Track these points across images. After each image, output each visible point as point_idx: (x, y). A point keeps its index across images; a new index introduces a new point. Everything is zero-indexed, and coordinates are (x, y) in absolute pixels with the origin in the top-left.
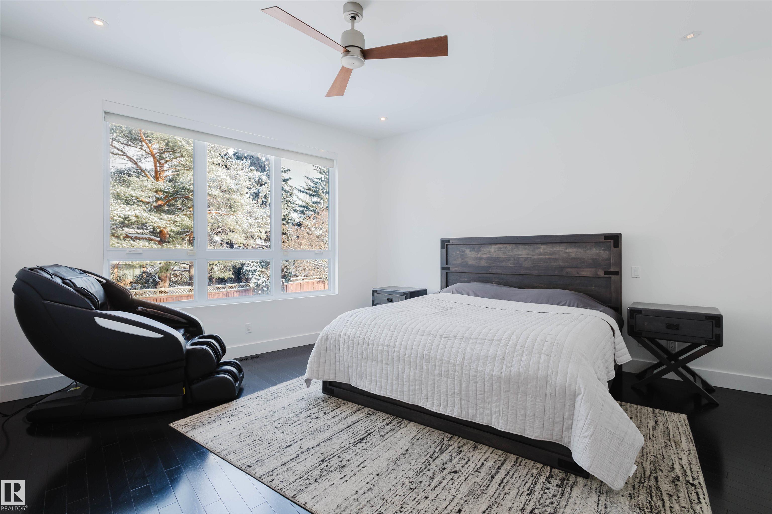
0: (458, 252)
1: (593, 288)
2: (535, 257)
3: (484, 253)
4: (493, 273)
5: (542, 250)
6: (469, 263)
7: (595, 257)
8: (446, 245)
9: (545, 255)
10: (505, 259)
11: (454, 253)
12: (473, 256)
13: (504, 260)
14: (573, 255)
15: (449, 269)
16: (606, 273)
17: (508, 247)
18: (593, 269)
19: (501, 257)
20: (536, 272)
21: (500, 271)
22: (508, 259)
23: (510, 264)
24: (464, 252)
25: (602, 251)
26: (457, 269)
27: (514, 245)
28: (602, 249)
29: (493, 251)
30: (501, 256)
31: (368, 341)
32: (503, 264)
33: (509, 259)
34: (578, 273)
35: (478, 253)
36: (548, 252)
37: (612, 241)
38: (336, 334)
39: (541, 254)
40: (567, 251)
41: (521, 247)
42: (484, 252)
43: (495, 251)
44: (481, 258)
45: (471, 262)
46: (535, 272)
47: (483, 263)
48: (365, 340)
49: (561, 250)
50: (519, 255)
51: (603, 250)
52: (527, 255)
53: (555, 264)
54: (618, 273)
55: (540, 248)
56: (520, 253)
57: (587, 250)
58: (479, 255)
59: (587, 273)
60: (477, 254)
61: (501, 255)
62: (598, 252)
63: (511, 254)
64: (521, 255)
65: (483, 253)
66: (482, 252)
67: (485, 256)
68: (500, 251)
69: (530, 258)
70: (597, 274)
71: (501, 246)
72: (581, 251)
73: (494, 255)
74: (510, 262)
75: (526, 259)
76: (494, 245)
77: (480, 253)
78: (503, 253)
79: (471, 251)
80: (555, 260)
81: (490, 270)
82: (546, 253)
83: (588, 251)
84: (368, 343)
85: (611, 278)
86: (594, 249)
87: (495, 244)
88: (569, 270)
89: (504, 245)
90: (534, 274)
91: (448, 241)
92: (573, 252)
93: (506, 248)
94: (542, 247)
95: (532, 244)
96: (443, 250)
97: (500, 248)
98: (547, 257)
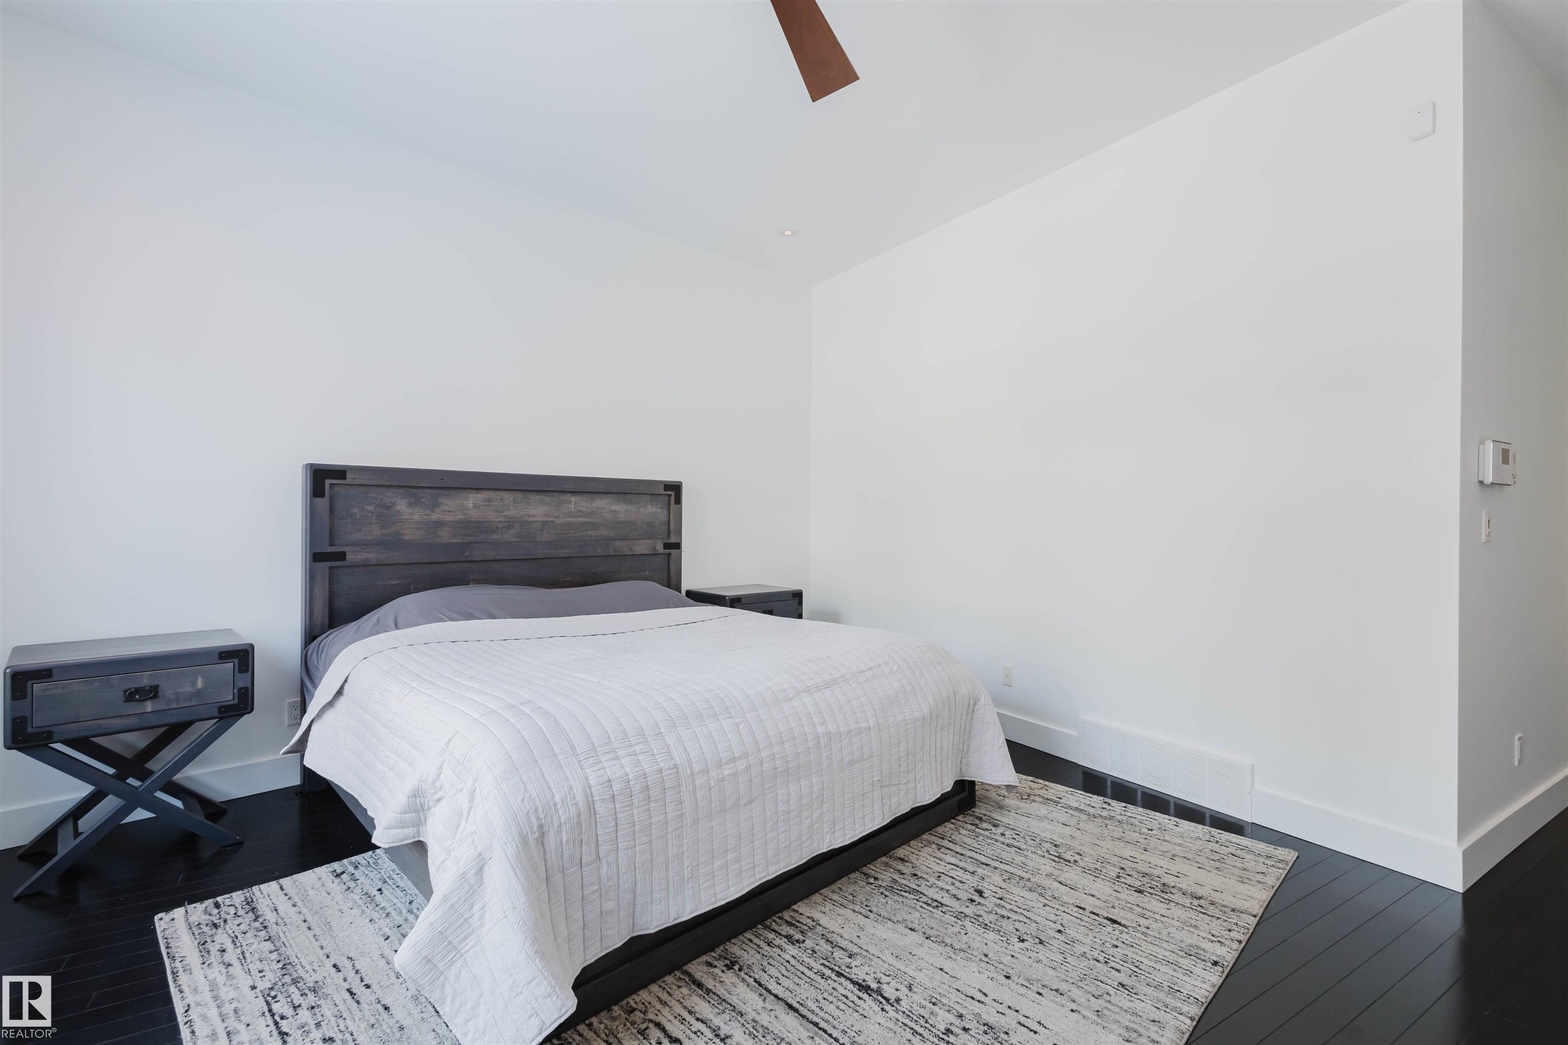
0: (370, 508)
1: (648, 573)
2: (561, 521)
3: (450, 511)
4: (475, 559)
5: (573, 507)
6: (406, 538)
7: (650, 520)
8: (331, 485)
9: (579, 516)
10: (500, 526)
11: (356, 511)
12: (417, 518)
13: (498, 528)
14: (622, 517)
15: (342, 556)
16: (667, 546)
17: (508, 497)
18: (650, 541)
19: (490, 522)
20: (565, 551)
21: (491, 554)
22: (506, 524)
23: (509, 536)
24: (388, 508)
25: (659, 510)
26: (371, 556)
27: (519, 495)
28: (660, 506)
29: (471, 506)
30: (492, 519)
31: (691, 768)
32: (496, 536)
33: (509, 525)
34: (630, 549)
35: (432, 511)
36: (584, 510)
37: (672, 493)
38: (574, 798)
39: (571, 515)
40: (613, 508)
41: (534, 498)
42: (448, 508)
43: (476, 507)
44: (439, 524)
45: (410, 534)
46: (563, 553)
47: (445, 536)
48: (681, 769)
49: (604, 506)
50: (529, 516)
51: (660, 508)
52: (547, 515)
53: (594, 533)
54: (678, 546)
55: (570, 502)
56: (532, 512)
57: (641, 508)
58: (435, 517)
59: (642, 547)
60: (428, 512)
61: (491, 516)
62: (654, 510)
63: (512, 512)
64: (534, 517)
65: (443, 511)
66: (443, 508)
67: (449, 518)
68: (489, 506)
69: (552, 521)
70: (655, 550)
71: (492, 494)
72: (632, 508)
73: (475, 515)
74: (511, 531)
75: (545, 523)
76: (475, 491)
77: (438, 510)
78: (497, 511)
79: (410, 505)
80: (595, 526)
81: (467, 554)
82: (580, 511)
83: (642, 510)
84: (692, 774)
85: (669, 554)
86: (650, 507)
87: (478, 490)
88: (618, 544)
89: (499, 493)
90: (562, 555)
91: (339, 473)
92: (621, 509)
93: (502, 499)
94: (573, 499)
95: (556, 494)
96: (319, 500)
97: (489, 500)
98: (581, 520)
